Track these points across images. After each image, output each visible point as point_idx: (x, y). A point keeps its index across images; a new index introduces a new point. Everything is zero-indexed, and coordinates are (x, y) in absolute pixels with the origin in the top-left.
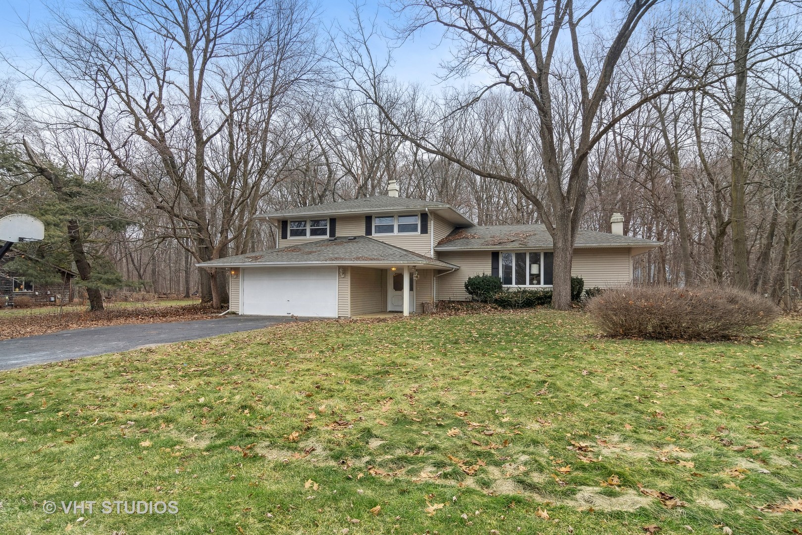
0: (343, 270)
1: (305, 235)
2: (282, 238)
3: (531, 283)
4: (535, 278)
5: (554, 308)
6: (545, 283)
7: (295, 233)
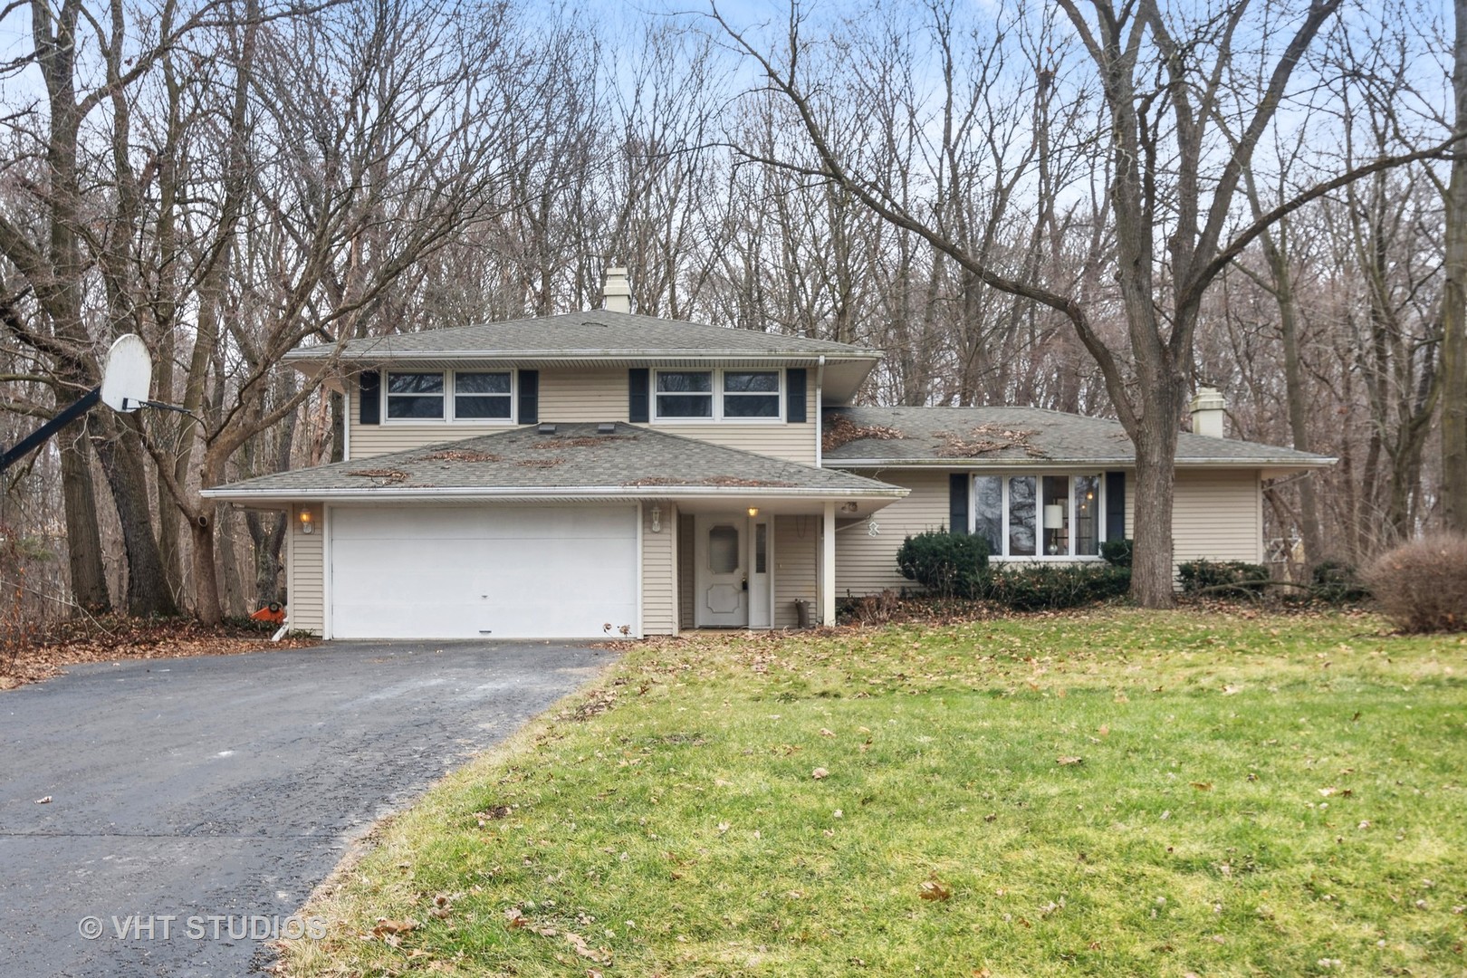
0: (652, 511)
1: (440, 414)
2: (363, 421)
3: (1046, 552)
4: (1054, 538)
5: (1141, 605)
6: (1079, 551)
7: (402, 408)
